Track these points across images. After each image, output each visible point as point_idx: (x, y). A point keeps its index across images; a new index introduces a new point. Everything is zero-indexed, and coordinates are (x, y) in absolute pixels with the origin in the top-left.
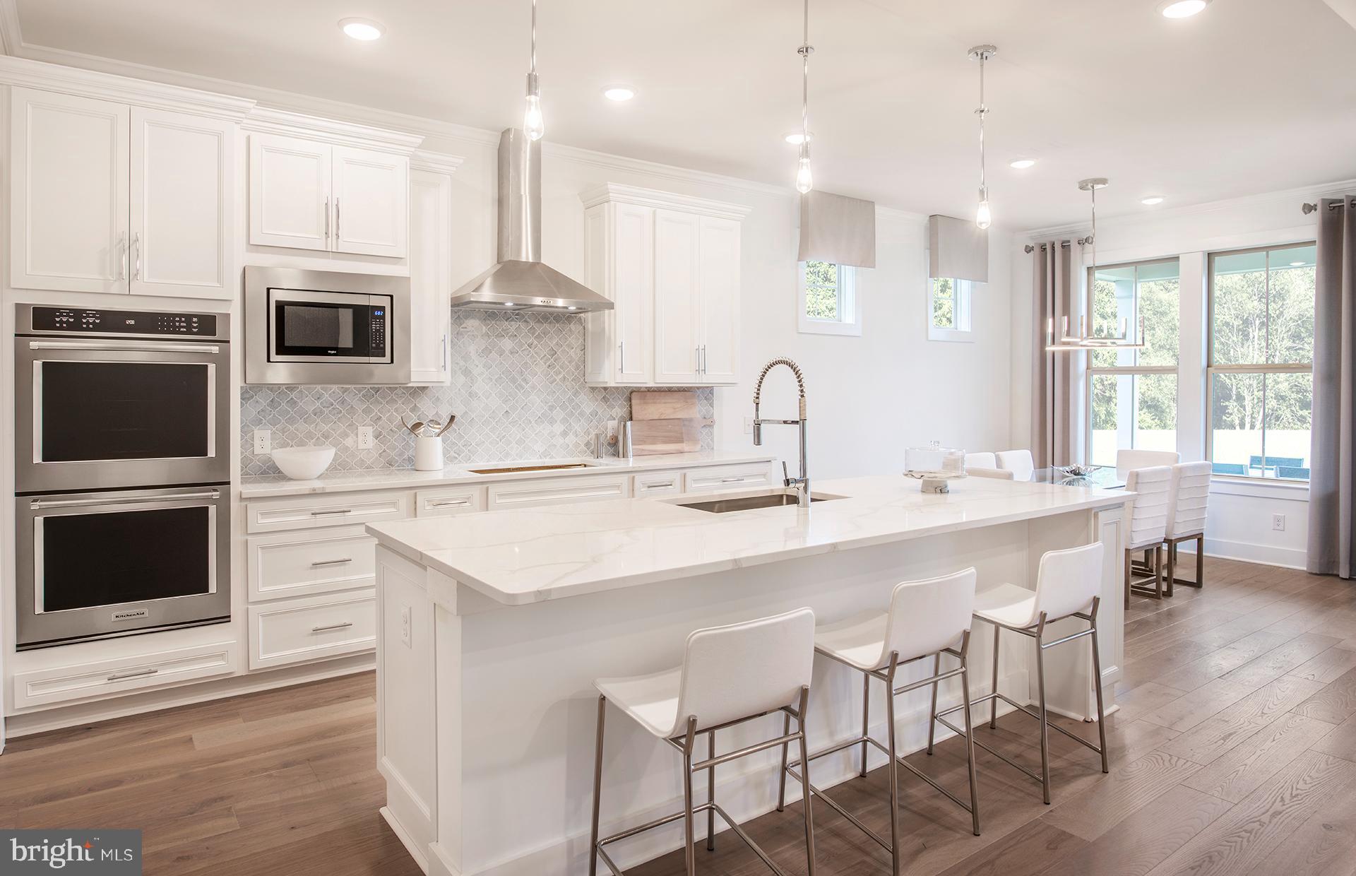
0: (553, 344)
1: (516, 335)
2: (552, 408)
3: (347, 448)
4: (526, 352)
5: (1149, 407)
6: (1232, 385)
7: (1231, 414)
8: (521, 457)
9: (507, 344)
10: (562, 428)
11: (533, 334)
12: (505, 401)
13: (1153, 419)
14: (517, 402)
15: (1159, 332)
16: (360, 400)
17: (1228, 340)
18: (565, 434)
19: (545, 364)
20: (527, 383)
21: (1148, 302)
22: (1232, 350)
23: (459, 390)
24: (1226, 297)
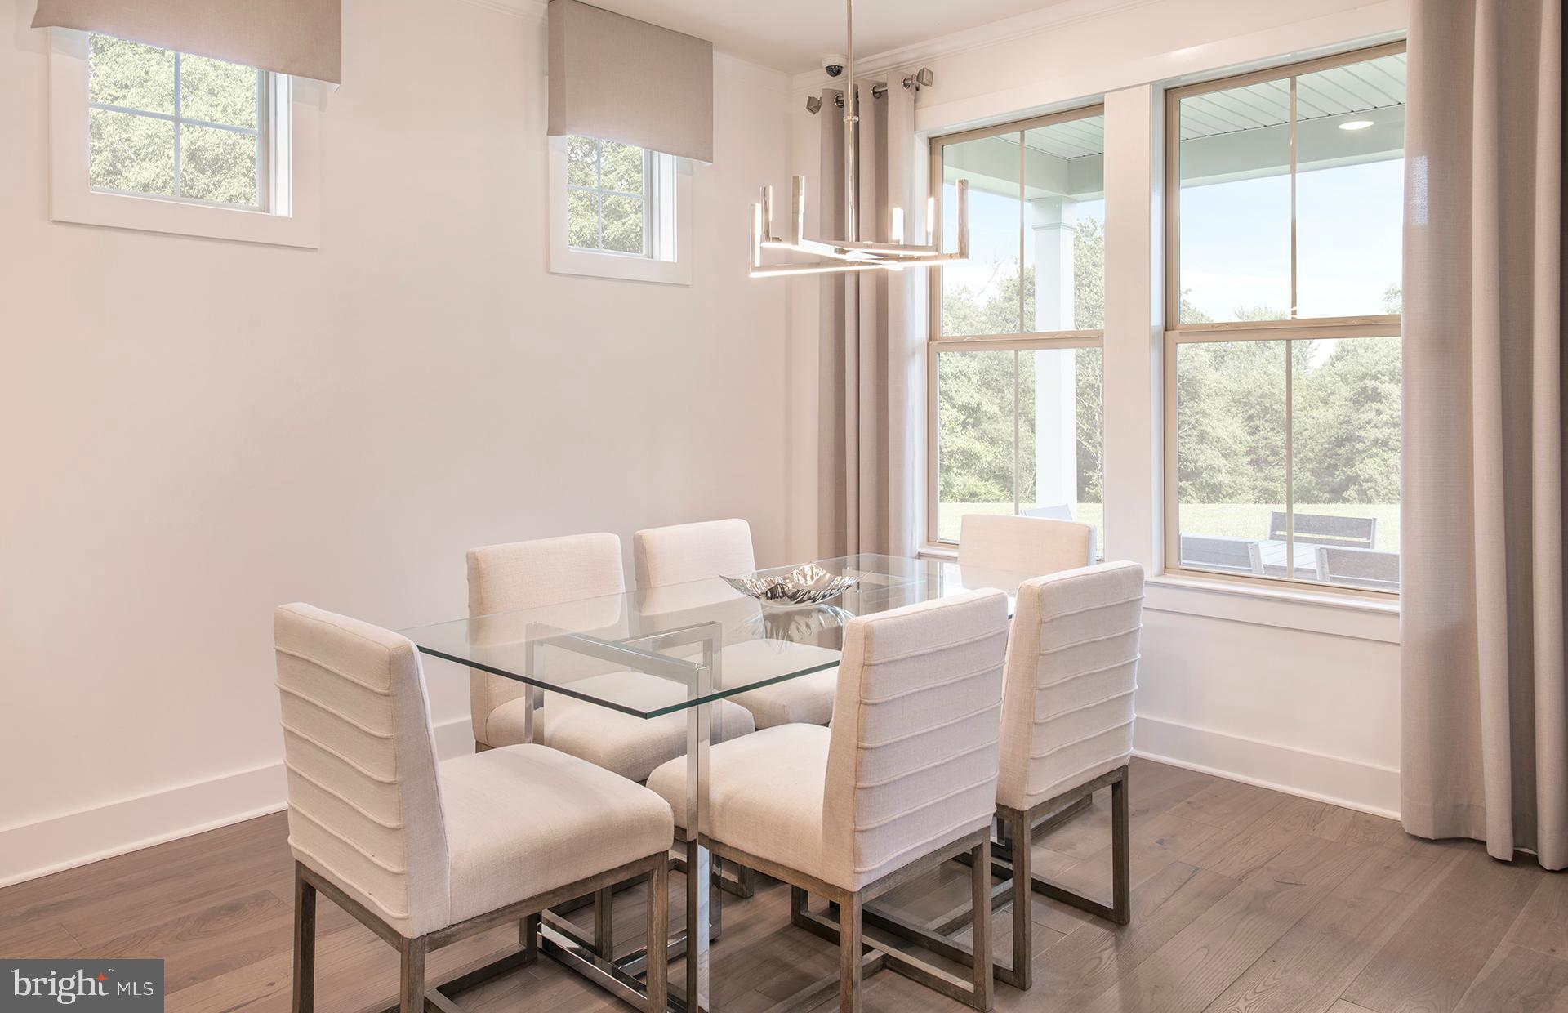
5: (996, 478)
6: (1097, 453)
7: (1096, 485)
13: (1002, 491)
15: (1009, 395)
17: (1093, 403)
21: (996, 362)
22: (1097, 415)
24: (1091, 357)
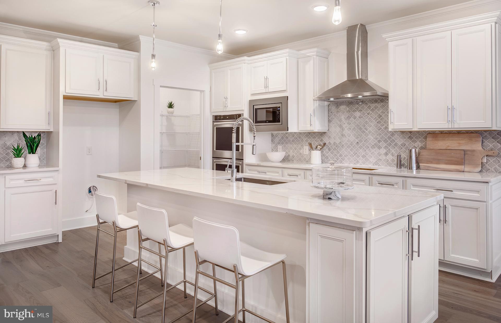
0: (379, 112)
1: (362, 110)
2: (379, 141)
3: (301, 154)
4: (366, 117)
8: (364, 164)
9: (358, 114)
10: (385, 151)
11: (370, 109)
12: (357, 138)
14: (362, 138)
16: (305, 137)
18: (386, 154)
19: (376, 121)
20: (367, 130)
23: (338, 133)
